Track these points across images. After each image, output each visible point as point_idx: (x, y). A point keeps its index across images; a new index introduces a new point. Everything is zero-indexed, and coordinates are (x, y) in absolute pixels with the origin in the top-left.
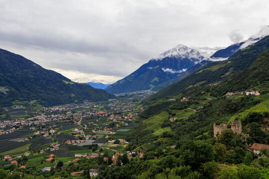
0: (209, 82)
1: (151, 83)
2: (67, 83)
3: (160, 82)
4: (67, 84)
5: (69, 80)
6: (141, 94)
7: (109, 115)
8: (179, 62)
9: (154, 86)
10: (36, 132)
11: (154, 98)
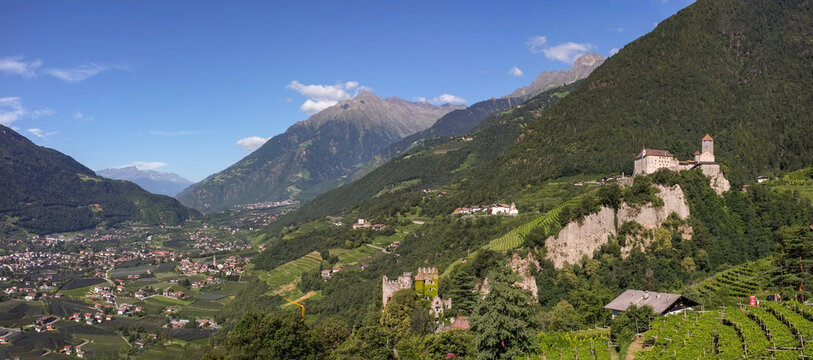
0: (425, 183)
1: (292, 184)
2: (86, 178)
3: (312, 183)
4: (84, 183)
5: (91, 173)
6: (264, 210)
7: (180, 260)
8: (362, 133)
9: (300, 191)
10: (10, 287)
11: (294, 219)
